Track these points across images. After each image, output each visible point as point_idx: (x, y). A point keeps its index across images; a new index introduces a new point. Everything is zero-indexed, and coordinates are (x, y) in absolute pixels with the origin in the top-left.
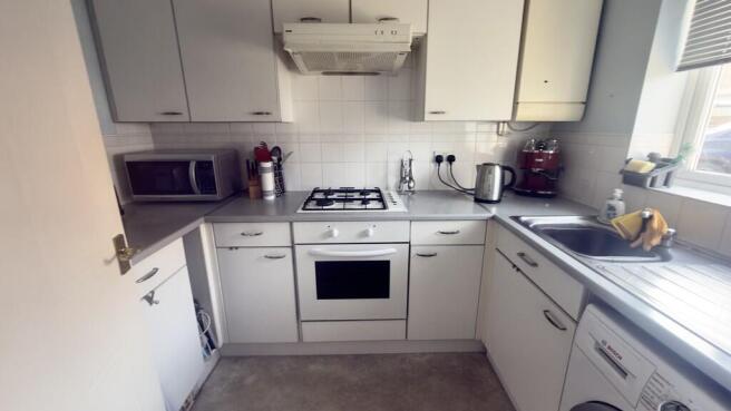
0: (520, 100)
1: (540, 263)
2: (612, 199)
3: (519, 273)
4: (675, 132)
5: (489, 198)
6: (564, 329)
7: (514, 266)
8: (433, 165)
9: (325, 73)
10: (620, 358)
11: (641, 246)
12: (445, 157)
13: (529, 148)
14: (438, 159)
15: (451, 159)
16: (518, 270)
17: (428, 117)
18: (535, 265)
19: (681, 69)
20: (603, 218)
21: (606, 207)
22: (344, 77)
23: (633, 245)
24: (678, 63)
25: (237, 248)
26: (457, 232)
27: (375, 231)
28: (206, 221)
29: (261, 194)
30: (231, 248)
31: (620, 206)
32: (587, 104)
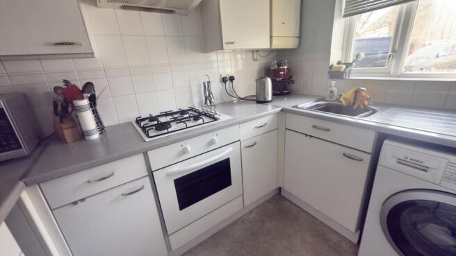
0: (273, 35)
1: (330, 128)
2: (330, 87)
3: (312, 138)
4: (342, 50)
5: (267, 100)
6: (361, 160)
7: (307, 135)
8: (221, 84)
9: (124, 7)
10: (422, 162)
11: (358, 107)
12: (228, 77)
13: (273, 66)
14: (224, 80)
15: (232, 79)
16: (311, 136)
17: (225, 46)
18: (328, 130)
19: (345, 16)
20: (328, 99)
21: (329, 92)
22: (143, 13)
23: (355, 107)
24: (343, 13)
25: (83, 200)
26: (266, 124)
27: (219, 138)
28: (27, 185)
29: (82, 135)
30: (75, 203)
31: (335, 89)
32: (300, 37)
